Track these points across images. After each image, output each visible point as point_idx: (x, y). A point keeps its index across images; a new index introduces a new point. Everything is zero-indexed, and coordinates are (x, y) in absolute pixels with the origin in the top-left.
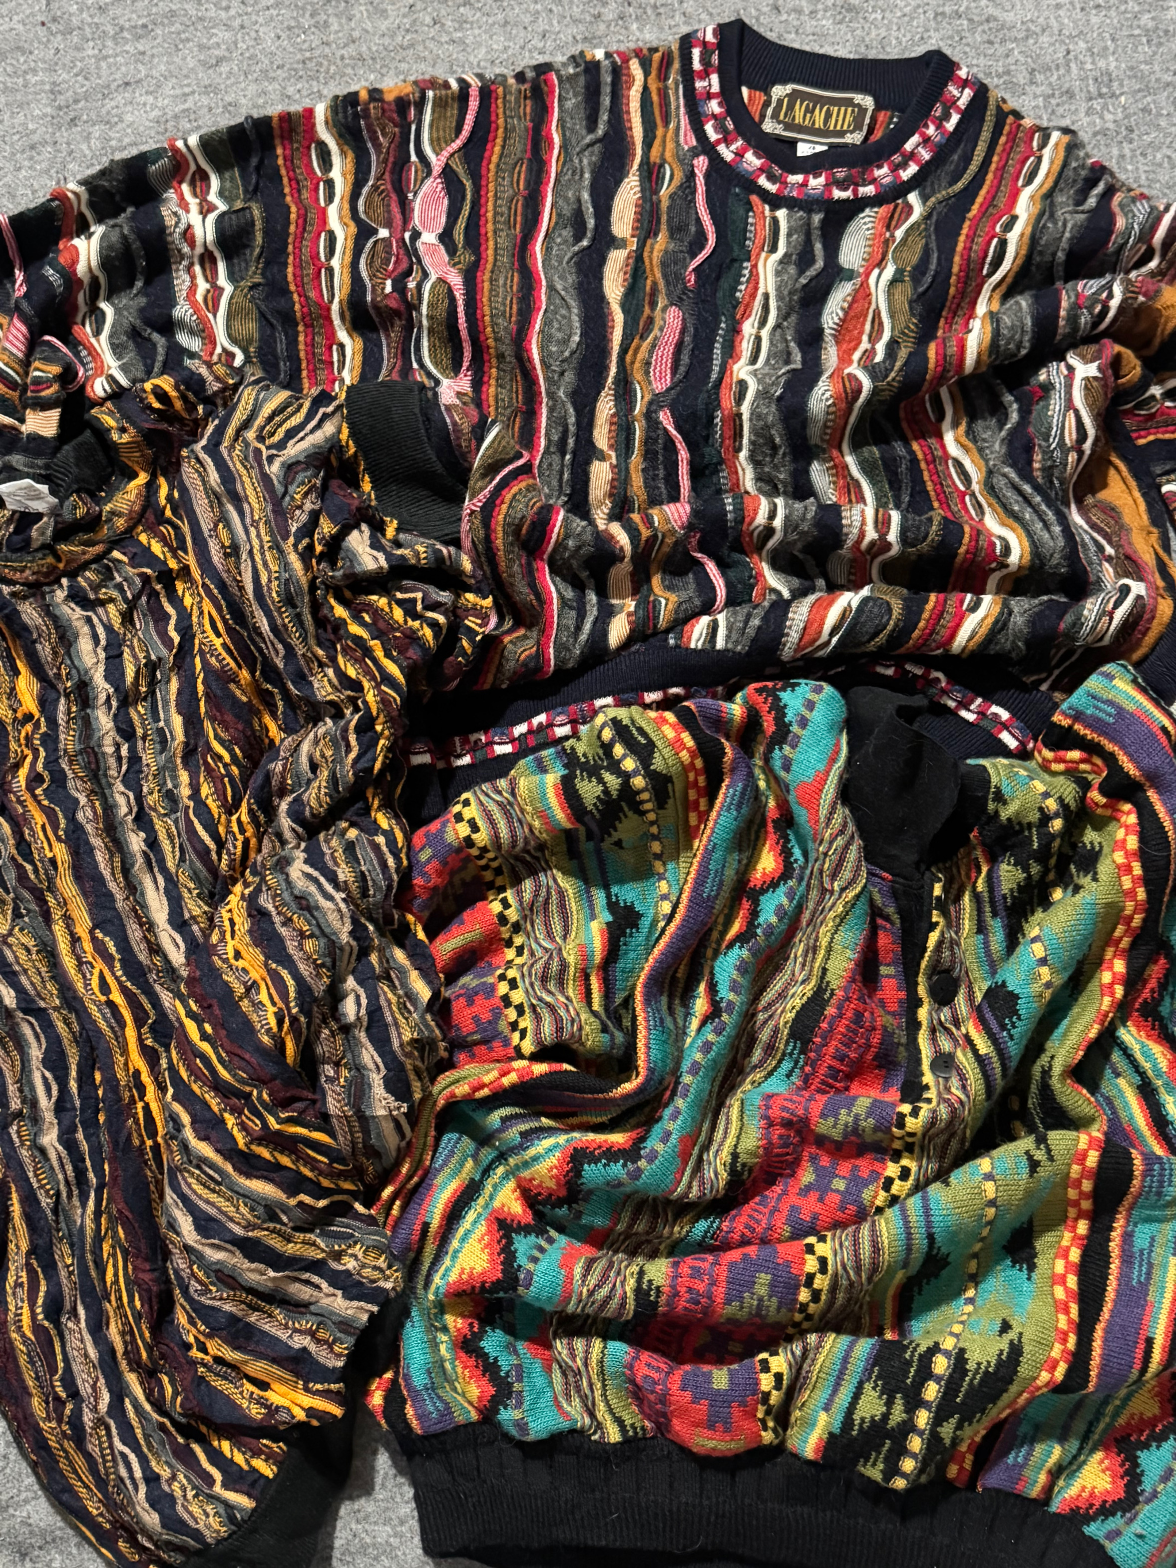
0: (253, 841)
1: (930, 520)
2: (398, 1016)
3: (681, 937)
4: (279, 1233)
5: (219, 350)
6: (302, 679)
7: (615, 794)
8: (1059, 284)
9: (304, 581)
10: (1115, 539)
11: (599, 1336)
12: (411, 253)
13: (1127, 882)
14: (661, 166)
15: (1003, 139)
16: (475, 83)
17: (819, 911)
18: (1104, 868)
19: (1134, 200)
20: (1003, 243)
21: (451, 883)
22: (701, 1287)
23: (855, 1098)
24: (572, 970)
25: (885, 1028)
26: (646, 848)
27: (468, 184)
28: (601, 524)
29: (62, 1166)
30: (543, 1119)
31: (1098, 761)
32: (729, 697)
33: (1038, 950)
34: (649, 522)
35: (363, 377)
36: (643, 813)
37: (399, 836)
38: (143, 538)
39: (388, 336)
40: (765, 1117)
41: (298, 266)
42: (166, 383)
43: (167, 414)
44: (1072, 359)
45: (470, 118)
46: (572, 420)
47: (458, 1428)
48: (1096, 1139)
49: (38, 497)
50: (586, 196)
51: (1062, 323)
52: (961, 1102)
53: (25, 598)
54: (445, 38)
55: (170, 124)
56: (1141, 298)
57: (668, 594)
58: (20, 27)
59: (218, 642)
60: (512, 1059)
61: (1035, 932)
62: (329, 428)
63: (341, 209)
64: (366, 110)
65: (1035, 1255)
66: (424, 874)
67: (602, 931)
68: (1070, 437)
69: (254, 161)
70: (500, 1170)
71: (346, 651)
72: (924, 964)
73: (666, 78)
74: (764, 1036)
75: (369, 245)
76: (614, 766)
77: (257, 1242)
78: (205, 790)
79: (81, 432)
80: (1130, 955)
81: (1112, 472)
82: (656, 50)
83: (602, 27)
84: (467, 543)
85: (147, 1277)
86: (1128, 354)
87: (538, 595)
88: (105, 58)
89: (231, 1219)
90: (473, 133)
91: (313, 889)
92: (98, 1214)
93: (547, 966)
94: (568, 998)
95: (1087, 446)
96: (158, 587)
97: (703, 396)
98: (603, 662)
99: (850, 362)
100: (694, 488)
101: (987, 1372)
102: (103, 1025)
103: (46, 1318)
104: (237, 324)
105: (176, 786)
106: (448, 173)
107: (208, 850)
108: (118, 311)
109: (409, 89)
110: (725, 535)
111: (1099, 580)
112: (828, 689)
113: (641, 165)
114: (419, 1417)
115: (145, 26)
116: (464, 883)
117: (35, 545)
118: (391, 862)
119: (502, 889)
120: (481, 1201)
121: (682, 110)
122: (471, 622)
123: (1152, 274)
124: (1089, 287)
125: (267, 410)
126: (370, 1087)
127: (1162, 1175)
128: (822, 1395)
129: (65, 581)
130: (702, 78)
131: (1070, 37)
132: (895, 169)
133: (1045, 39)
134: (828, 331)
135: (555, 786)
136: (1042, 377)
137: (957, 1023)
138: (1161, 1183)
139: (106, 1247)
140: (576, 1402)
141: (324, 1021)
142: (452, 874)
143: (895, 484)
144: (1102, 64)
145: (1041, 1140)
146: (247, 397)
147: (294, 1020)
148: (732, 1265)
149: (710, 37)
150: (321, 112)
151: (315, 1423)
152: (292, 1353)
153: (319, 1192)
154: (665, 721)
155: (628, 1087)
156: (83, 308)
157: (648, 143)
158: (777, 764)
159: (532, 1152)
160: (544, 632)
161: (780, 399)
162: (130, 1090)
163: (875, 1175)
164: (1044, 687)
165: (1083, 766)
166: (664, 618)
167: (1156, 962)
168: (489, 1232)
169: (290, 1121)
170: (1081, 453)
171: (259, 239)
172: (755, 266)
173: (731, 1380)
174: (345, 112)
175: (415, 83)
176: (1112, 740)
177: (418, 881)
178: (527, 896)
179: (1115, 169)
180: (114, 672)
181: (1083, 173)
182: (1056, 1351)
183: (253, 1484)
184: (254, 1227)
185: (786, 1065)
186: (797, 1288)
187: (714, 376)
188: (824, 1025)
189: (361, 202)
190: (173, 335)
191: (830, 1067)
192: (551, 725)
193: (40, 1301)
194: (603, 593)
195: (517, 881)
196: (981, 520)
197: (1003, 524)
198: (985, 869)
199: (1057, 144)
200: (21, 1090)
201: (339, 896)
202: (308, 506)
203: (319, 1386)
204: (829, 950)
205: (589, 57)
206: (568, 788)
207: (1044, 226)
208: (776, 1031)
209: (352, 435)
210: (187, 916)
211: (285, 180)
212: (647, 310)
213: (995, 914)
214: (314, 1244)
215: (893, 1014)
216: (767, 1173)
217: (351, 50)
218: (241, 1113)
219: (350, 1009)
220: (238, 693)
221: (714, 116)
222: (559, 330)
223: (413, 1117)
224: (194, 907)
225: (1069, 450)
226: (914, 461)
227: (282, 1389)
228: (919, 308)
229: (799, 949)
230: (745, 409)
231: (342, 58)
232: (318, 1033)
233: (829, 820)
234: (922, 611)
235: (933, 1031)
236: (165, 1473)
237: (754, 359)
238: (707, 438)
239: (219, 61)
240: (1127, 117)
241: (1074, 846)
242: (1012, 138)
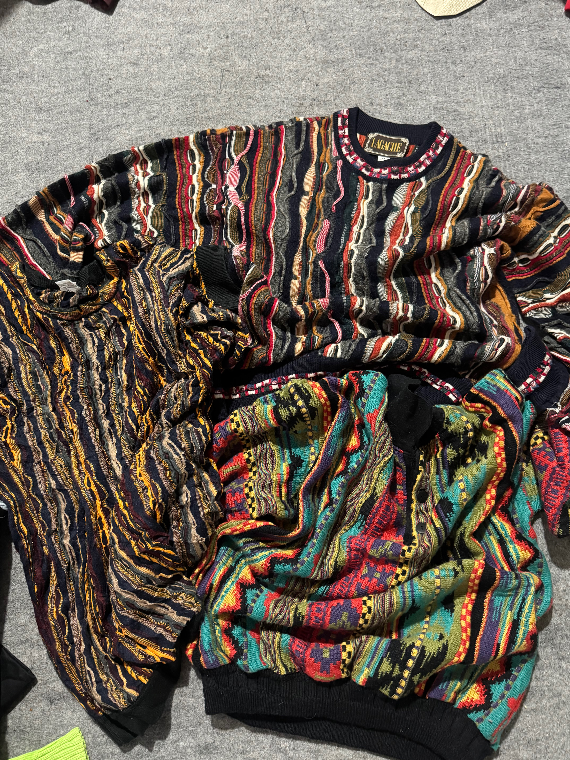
0: (151, 426)
1: (425, 309)
2: (203, 503)
3: (318, 472)
4: (151, 588)
5: (148, 230)
6: (173, 363)
7: (294, 415)
8: (479, 216)
9: (174, 324)
10: (498, 318)
11: (279, 631)
12: (224, 194)
13: (499, 460)
14: (324, 163)
15: (459, 158)
16: (252, 128)
17: (374, 464)
18: (490, 453)
19: (510, 184)
20: (458, 199)
21: (229, 445)
22: (320, 616)
23: (385, 542)
24: (274, 483)
25: (398, 512)
26: (307, 434)
27: (248, 168)
28: (294, 304)
29: (71, 552)
30: (261, 543)
31: (488, 408)
32: (341, 376)
33: (462, 485)
34: (312, 305)
35: (204, 243)
36: (306, 421)
37: (208, 428)
38: (115, 303)
39: (214, 227)
40: (349, 547)
41: (180, 198)
42: (125, 243)
43: (126, 255)
44: (484, 246)
45: (250, 142)
46: (284, 263)
47: (221, 667)
48: (482, 564)
49: (73, 286)
50: (294, 174)
51: (481, 231)
52: (428, 547)
53: (67, 326)
54: (242, 111)
55: (134, 141)
56: (513, 223)
57: (319, 335)
58: (79, 102)
59: (141, 347)
60: (249, 519)
61: (461, 478)
62: (188, 264)
63: (198, 176)
64: (209, 138)
65: (454, 606)
66: (217, 443)
67: (287, 467)
68: (482, 277)
69: (165, 156)
70: (243, 561)
71: (190, 353)
72: (415, 487)
73: (327, 129)
74: (350, 511)
75: (208, 191)
76: (294, 403)
77: (143, 592)
78: (133, 405)
79: (92, 261)
80: (498, 488)
81: (497, 291)
82: (324, 118)
83: (303, 108)
84: (240, 311)
85: (101, 599)
86: (506, 245)
87: (267, 334)
88: (111, 115)
89: (133, 582)
90: (251, 148)
91: (171, 450)
92: (83, 573)
93: (264, 482)
94: (272, 496)
95: (489, 281)
96: (120, 323)
97: (336, 256)
98: (292, 360)
99: (395, 244)
100: (331, 293)
101: (433, 656)
102: (87, 499)
103: (62, 612)
104: (155, 220)
105: (123, 402)
106: (240, 163)
107: (133, 429)
108: (110, 214)
109: (227, 130)
110: (343, 312)
111: (491, 335)
112: (381, 375)
113: (316, 163)
114: (205, 662)
115: (126, 103)
116: (234, 445)
117: (72, 305)
118: (204, 439)
119: (249, 448)
120: (234, 576)
121: (333, 142)
122: (240, 343)
123: (516, 213)
124: (492, 218)
125: (163, 256)
126: (190, 531)
127: (507, 580)
128: (367, 660)
129: (83, 319)
130: (342, 129)
131: (487, 119)
132: (416, 168)
133: (476, 119)
134: (387, 231)
135: (271, 410)
136: (472, 252)
137: (427, 511)
138: (507, 582)
139: (86, 586)
140: (269, 656)
141: (173, 503)
142: (229, 442)
143: (411, 293)
144: (498, 130)
145: (460, 563)
146: (157, 249)
147: (160, 504)
148: (333, 608)
149: (345, 114)
150: (192, 138)
151: (164, 663)
152: (155, 636)
153: (168, 572)
154: (315, 386)
155: (295, 533)
156: (96, 212)
157: (319, 154)
158: (359, 404)
159: (255, 557)
160: (269, 348)
161: (366, 258)
162: (97, 525)
163: (392, 572)
164: (467, 377)
165: (482, 410)
166: (317, 344)
167: (508, 490)
168: (236, 589)
169: (157, 545)
170: (486, 284)
171: (165, 187)
172: (359, 204)
173: (330, 654)
174: (201, 138)
175: (229, 128)
176: (495, 401)
177: (215, 445)
178: (258, 452)
179: (502, 171)
180: (100, 357)
181: (490, 172)
182: (461, 649)
183: (138, 687)
184: (142, 586)
185: (358, 524)
186: (359, 618)
187: (341, 248)
188: (374, 510)
189: (206, 174)
190: (131, 224)
191: (375, 526)
192: (270, 384)
193: (60, 606)
194: (293, 333)
195: (255, 445)
196: (445, 309)
197: (454, 311)
198: (441, 449)
199: (480, 160)
200: (56, 521)
201: (181, 453)
202: (177, 295)
203: (166, 649)
204: (377, 480)
205: (297, 120)
206: (275, 411)
207: (475, 193)
208: (355, 510)
209: (198, 266)
210: (123, 455)
211: (177, 164)
212: (316, 220)
213: (444, 468)
214: (166, 592)
215: (401, 505)
216: (349, 568)
217: (205, 115)
218: (137, 541)
219: (184, 499)
220: (148, 367)
221: (346, 145)
222: (281, 227)
223: (208, 542)
224: (126, 452)
225: (481, 282)
226: (419, 284)
227: (152, 649)
228: (423, 223)
229: (366, 478)
230: (353, 261)
231: (202, 118)
232: (170, 508)
233: (379, 429)
234: (420, 345)
235: (417, 513)
236: (104, 678)
237: (357, 241)
238: (337, 272)
239: (154, 117)
240: (508, 151)
241: (477, 442)
242: (463, 157)
